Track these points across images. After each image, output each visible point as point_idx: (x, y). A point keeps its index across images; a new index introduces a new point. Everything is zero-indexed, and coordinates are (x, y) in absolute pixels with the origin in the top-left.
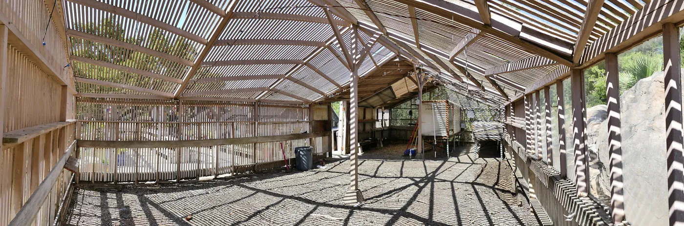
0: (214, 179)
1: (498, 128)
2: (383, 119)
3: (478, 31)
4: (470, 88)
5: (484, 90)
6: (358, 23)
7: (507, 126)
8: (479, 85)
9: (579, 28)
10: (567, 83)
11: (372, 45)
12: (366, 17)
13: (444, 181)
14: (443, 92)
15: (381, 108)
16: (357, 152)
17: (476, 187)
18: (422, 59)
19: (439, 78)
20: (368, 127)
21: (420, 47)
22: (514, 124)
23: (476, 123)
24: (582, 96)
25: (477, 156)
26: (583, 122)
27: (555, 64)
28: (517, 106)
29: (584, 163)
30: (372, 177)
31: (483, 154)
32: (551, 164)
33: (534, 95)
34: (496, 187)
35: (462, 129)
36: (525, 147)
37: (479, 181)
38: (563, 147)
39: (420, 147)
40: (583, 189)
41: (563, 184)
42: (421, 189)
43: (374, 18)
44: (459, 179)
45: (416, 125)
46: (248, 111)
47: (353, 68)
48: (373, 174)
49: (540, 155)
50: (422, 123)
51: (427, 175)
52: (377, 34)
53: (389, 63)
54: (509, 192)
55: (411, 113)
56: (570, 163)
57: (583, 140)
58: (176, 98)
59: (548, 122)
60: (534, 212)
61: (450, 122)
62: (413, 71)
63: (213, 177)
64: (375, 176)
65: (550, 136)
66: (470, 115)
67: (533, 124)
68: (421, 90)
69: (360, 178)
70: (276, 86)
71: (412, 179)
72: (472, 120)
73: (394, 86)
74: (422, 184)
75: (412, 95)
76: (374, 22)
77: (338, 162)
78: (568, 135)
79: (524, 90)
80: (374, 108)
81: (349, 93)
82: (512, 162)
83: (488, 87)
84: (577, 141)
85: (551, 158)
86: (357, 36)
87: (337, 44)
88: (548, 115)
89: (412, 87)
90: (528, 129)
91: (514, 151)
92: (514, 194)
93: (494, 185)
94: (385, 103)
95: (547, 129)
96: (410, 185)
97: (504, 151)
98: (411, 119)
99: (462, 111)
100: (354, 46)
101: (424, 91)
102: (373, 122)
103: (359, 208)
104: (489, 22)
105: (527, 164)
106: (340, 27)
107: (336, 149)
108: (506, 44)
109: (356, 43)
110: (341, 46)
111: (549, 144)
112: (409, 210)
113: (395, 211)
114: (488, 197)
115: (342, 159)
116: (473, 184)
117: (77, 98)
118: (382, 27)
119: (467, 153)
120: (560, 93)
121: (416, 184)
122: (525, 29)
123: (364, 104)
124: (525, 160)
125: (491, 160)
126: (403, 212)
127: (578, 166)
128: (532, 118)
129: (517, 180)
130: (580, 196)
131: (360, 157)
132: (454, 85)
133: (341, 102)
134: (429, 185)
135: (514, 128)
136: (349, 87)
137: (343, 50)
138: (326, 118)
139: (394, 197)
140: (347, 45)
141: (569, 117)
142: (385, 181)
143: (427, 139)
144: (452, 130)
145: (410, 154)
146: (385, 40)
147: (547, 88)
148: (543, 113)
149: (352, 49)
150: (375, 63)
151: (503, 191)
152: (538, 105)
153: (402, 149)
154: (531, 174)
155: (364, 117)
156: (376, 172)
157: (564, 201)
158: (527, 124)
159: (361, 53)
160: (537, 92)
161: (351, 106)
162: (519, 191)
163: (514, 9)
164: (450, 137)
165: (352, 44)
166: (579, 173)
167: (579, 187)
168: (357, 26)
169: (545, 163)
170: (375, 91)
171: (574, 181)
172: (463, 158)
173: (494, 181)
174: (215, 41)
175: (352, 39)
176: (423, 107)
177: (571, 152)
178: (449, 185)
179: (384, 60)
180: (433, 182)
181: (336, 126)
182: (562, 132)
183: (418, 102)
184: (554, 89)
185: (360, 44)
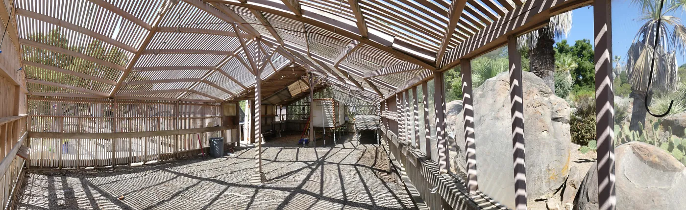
0: (143, 165)
1: (375, 120)
2: (282, 114)
3: (356, 42)
4: (352, 88)
5: (363, 90)
6: (261, 36)
7: (382, 118)
8: (359, 85)
9: (441, 41)
10: (431, 83)
11: (272, 54)
12: (267, 32)
13: (332, 163)
14: (331, 93)
15: (280, 105)
16: (260, 141)
17: (357, 167)
18: (313, 65)
19: (327, 80)
20: (269, 121)
21: (310, 55)
22: (388, 117)
23: (357, 116)
24: (442, 93)
25: (359, 143)
26: (444, 114)
27: (421, 69)
28: (390, 103)
29: (444, 146)
30: (273, 161)
31: (363, 141)
32: (419, 147)
33: (404, 93)
34: (374, 167)
35: (346, 122)
36: (397, 134)
37: (360, 163)
38: (428, 134)
39: (312, 137)
40: (444, 166)
41: (428, 164)
42: (313, 170)
43: (273, 32)
44: (344, 162)
45: (309, 119)
46: (171, 109)
47: (257, 73)
48: (273, 159)
49: (410, 141)
50: (314, 118)
51: (318, 159)
52: (276, 45)
53: (286, 69)
54: (385, 171)
55: (304, 109)
56: (434, 147)
57: (443, 128)
58: (111, 98)
59: (416, 114)
60: (405, 186)
61: (336, 116)
62: (305, 75)
63: (142, 163)
64: (275, 161)
65: (418, 126)
66: (352, 110)
67: (404, 116)
68: (312, 90)
69: (263, 162)
70: (193, 88)
71: (305, 162)
72: (354, 114)
73: (291, 87)
74: (314, 167)
75: (304, 95)
76: (273, 35)
77: (245, 150)
78: (431, 125)
79: (396, 89)
80: (274, 105)
81: (254, 93)
82: (387, 147)
83: (367, 88)
84: (439, 129)
85: (419, 143)
86: (260, 47)
87: (243, 54)
88: (416, 109)
89: (305, 88)
90: (399, 120)
91: (388, 138)
92: (389, 173)
93: (372, 166)
94: (283, 101)
95: (415, 120)
96: (304, 168)
97: (380, 139)
98: (304, 114)
99: (346, 107)
100: (257, 55)
101: (315, 91)
102: (274, 116)
103: (262, 187)
104: (366, 35)
105: (399, 149)
106: (245, 40)
107: (243, 140)
108: (380, 52)
109: (259, 52)
110: (247, 55)
111: (416, 132)
112: (304, 188)
113: (292, 189)
114: (368, 175)
115: (249, 147)
116: (355, 165)
117: (28, 96)
118: (280, 40)
119: (350, 141)
120: (425, 91)
121: (309, 166)
122: (396, 41)
123: (265, 102)
124: (397, 145)
125: (370, 146)
126: (299, 190)
127: (440, 149)
128: (403, 112)
129: (391, 161)
130: (442, 173)
131: (263, 146)
132: (339, 86)
133: (247, 101)
134: (320, 168)
135: (388, 120)
136: (253, 88)
137: (248, 58)
138: (234, 114)
139: (291, 178)
140: (252, 54)
141: (432, 110)
142: (283, 165)
143: (318, 130)
144: (338, 122)
145: (304, 143)
146: (282, 50)
147: (414, 88)
148: (411, 108)
149: (256, 57)
150: (274, 68)
151: (380, 171)
152: (408, 101)
153: (297, 139)
154: (402, 158)
155: (266, 113)
156: (276, 158)
157: (429, 178)
158: (399, 116)
159: (263, 60)
160: (407, 91)
161: (256, 103)
162: (393, 171)
163: (386, 24)
164: (336, 128)
165: (256, 53)
166: (441, 154)
167: (441, 165)
168: (259, 38)
169: (414, 147)
170: (275, 92)
171: (437, 161)
172: (347, 144)
173: (372, 162)
174: (143, 51)
175: (256, 49)
176: (314, 104)
177: (433, 138)
178: (336, 166)
179: (282, 66)
180: (323, 165)
181: (243, 120)
182: (427, 122)
183: (310, 100)
184: (420, 89)
185: (262, 54)
